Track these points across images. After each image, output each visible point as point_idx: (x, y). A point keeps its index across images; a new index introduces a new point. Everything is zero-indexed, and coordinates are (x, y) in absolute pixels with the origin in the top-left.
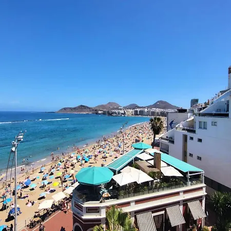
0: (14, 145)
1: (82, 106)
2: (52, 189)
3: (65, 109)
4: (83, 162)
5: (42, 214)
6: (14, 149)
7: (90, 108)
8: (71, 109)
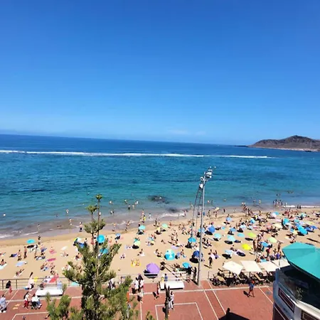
0: (202, 182)
1: (296, 137)
2: (241, 252)
3: (264, 142)
4: (295, 232)
5: (227, 275)
6: (202, 186)
7: (313, 141)
8: (276, 142)
